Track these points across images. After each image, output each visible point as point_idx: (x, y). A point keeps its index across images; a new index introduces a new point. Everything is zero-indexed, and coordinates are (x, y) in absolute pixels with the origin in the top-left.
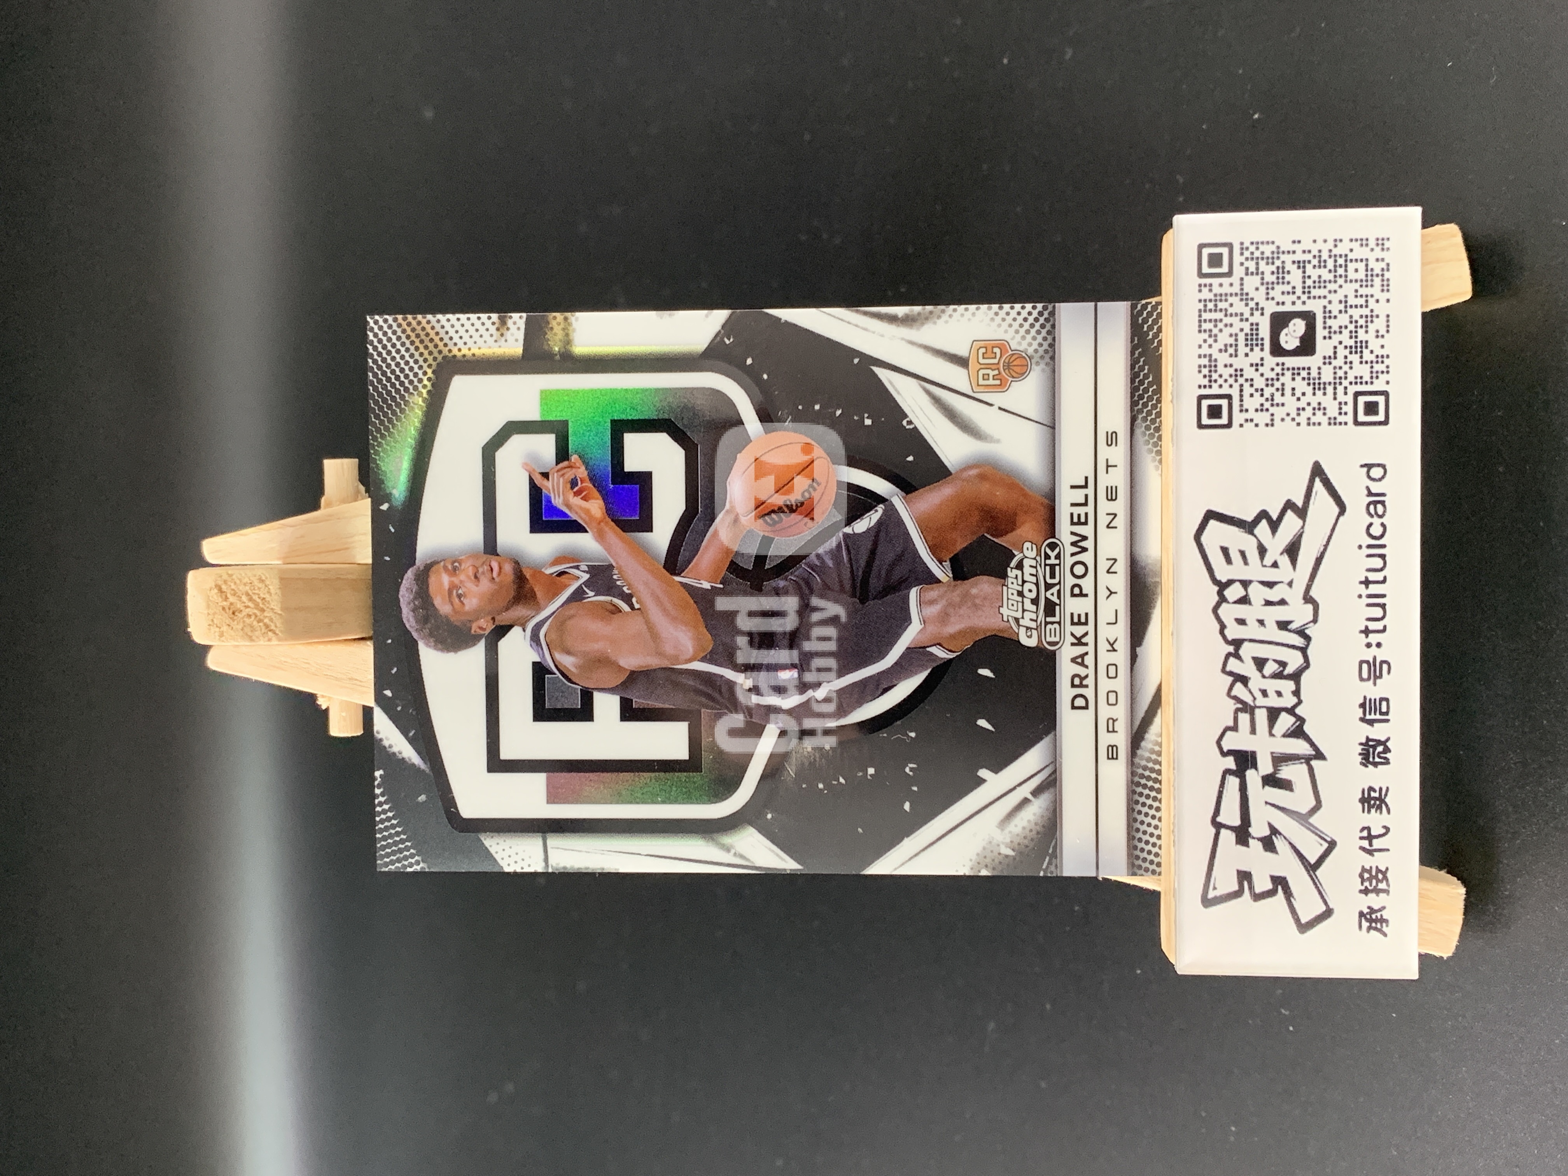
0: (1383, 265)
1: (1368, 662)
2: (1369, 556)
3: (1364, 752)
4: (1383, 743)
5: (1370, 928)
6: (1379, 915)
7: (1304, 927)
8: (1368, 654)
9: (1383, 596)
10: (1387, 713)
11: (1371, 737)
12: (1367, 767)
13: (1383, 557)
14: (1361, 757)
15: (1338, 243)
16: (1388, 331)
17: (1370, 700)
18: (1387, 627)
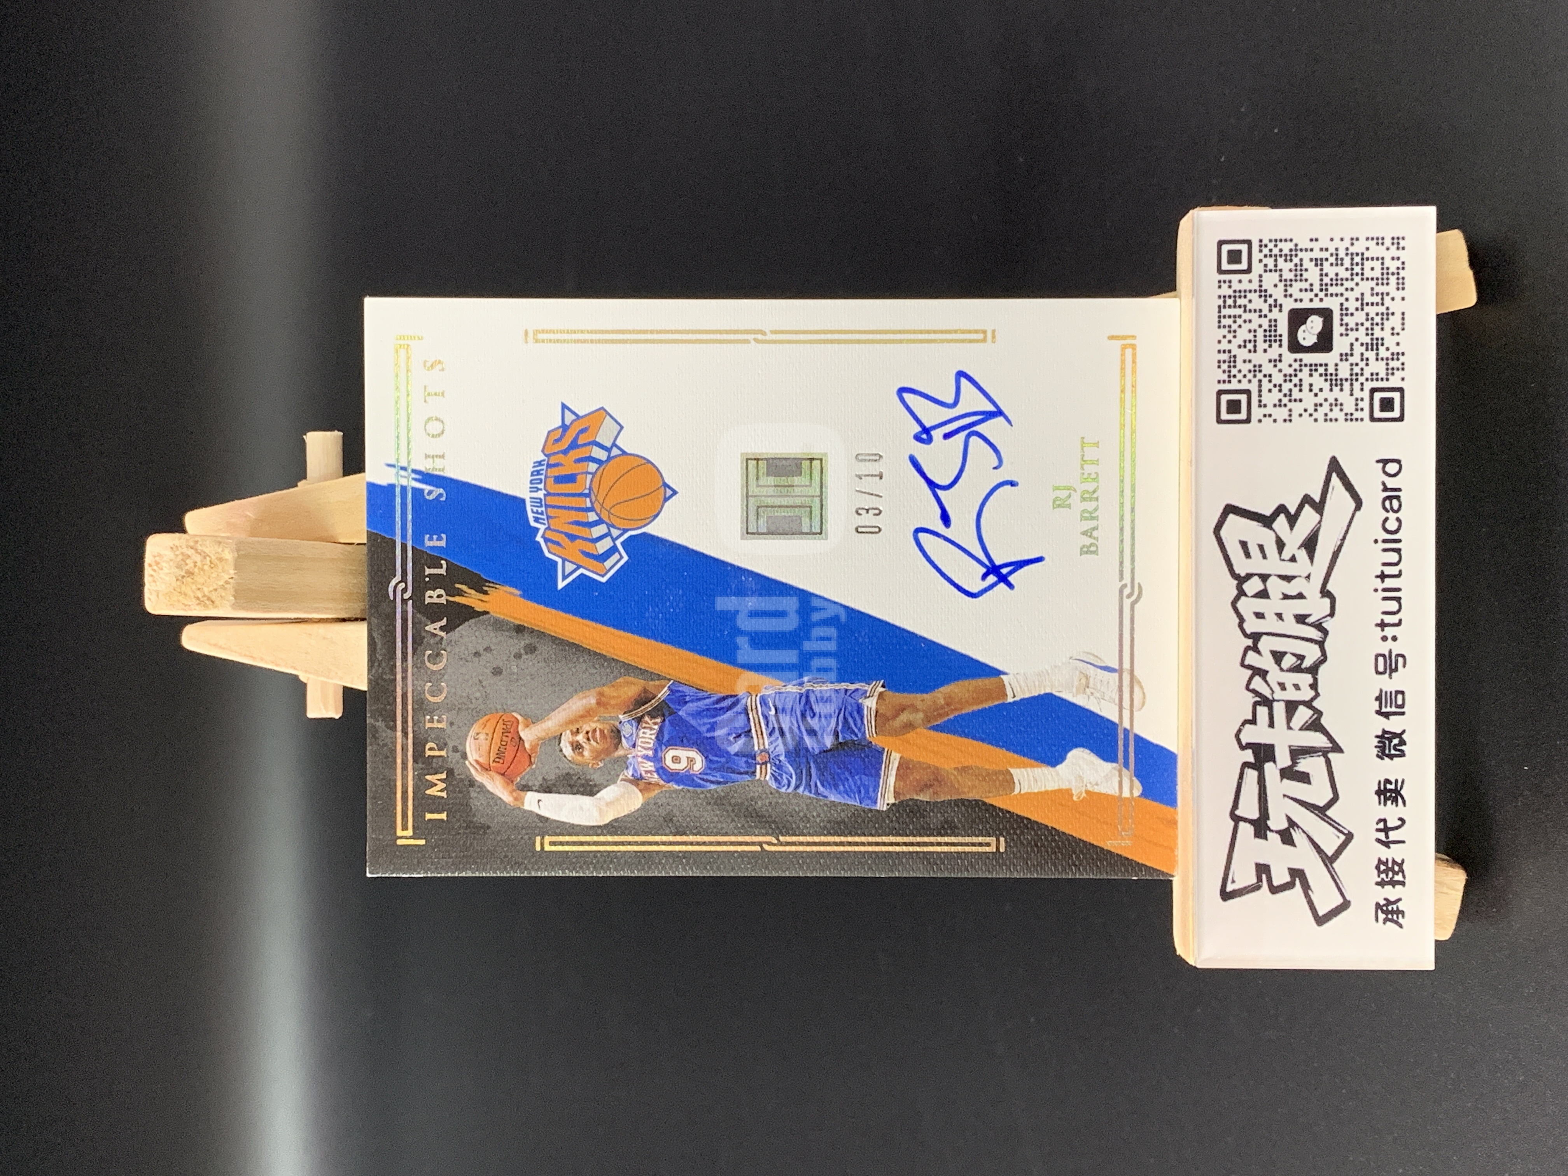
0: (1398, 264)
1: (1384, 656)
2: (1385, 550)
3: (1381, 745)
4: (1399, 735)
5: (1386, 920)
6: (1395, 907)
7: (1321, 920)
8: (1384, 648)
9: (1398, 590)
10: (1402, 706)
11: (1387, 729)
12: (1382, 759)
13: (1398, 551)
14: (1378, 749)
15: (1354, 241)
16: (1403, 329)
17: (1386, 693)
18: (1403, 622)
